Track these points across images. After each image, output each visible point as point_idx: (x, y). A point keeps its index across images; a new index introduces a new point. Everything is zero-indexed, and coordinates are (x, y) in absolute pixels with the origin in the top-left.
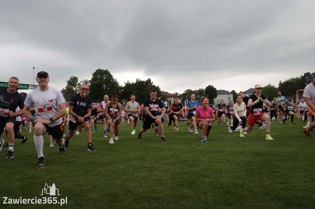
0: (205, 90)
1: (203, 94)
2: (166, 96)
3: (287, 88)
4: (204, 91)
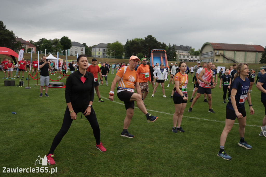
0: (60, 40)
1: (58, 44)
2: (20, 42)
3: (133, 46)
4: (59, 42)
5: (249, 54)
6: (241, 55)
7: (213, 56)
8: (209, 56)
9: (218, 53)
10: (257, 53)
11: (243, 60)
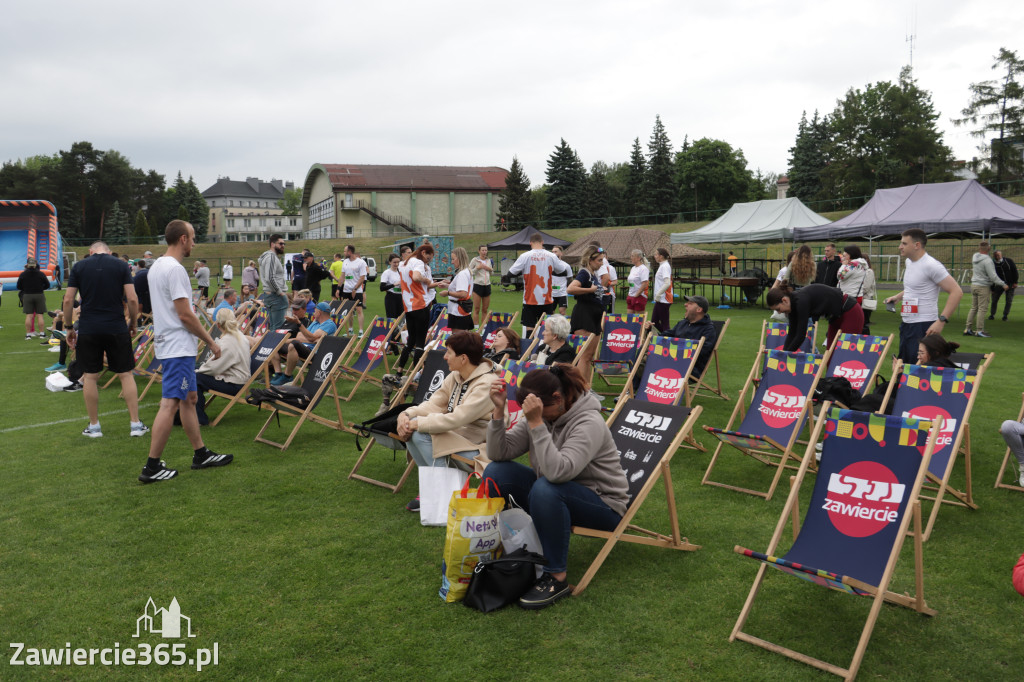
5: (464, 199)
6: (435, 206)
7: (333, 214)
9: (350, 201)
10: (490, 194)
11: (446, 224)
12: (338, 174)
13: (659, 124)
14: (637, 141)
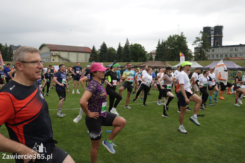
5: (80, 54)
6: (74, 56)
7: (50, 56)
8: (46, 56)
9: (54, 53)
10: (86, 53)
11: (76, 60)
12: (50, 46)
13: (127, 40)
14: (120, 43)
